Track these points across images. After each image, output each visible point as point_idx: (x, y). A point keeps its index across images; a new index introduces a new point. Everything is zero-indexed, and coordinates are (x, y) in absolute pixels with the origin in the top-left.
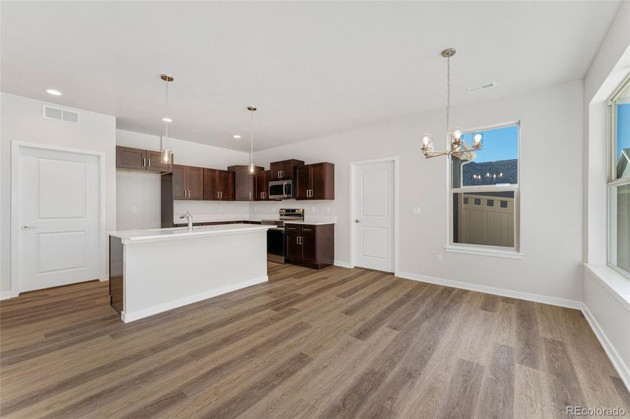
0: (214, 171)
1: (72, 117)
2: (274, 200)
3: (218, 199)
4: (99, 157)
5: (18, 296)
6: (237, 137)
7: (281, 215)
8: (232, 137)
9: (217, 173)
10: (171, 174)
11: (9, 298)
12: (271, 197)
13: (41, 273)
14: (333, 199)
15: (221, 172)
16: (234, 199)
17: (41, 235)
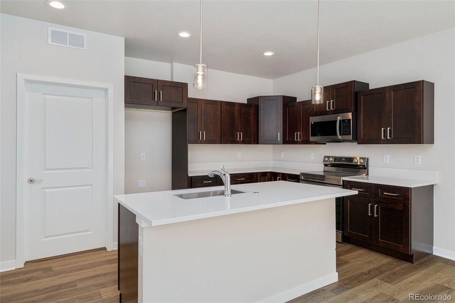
0: (232, 104)
1: (78, 41)
2: (316, 143)
3: (237, 143)
4: (106, 90)
5: (22, 266)
6: (269, 54)
7: (326, 165)
8: (262, 54)
9: (236, 108)
10: (185, 110)
11: (14, 268)
12: (312, 139)
13: (46, 237)
14: (433, 143)
15: (241, 105)
16: (256, 141)
17: (46, 190)
